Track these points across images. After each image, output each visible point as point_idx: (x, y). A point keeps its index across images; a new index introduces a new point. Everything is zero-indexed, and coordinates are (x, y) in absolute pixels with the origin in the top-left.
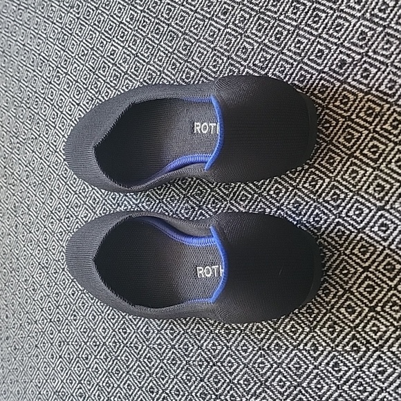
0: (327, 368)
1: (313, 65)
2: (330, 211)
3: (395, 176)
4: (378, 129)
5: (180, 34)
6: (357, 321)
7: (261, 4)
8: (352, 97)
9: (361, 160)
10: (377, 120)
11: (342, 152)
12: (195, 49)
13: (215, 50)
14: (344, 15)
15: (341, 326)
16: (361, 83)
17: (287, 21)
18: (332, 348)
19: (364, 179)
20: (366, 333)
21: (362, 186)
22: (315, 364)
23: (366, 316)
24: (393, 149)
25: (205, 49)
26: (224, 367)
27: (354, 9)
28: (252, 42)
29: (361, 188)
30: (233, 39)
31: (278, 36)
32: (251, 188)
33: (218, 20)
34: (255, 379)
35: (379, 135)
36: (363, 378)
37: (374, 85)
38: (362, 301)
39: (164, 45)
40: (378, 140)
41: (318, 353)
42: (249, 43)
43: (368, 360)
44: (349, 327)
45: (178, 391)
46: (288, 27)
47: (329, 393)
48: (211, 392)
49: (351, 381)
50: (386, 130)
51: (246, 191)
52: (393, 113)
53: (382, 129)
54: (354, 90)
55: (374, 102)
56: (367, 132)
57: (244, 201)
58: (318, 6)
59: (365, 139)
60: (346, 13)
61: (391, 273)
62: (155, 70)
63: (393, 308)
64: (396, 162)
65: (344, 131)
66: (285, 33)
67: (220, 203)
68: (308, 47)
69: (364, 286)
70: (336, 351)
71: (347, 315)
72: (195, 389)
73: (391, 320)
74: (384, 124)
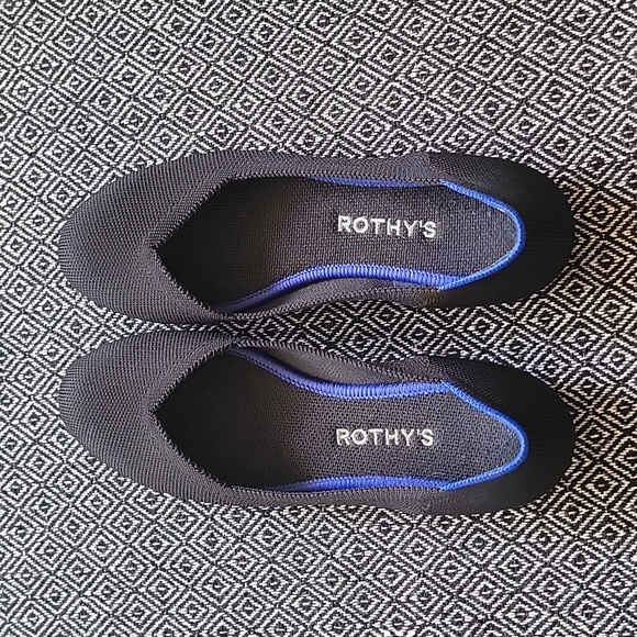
0: (565, 563)
1: (549, 158)
5: (293, 74)
7: (459, 58)
11: (595, 279)
12: (326, 101)
13: (369, 110)
14: (600, 99)
15: (587, 508)
17: (507, 90)
18: (574, 536)
20: (625, 513)
22: (545, 560)
25: (346, 105)
26: (380, 580)
27: (616, 94)
28: (442, 109)
30: (405, 100)
31: (491, 109)
33: (375, 66)
34: (440, 591)
36: (620, 571)
39: (256, 85)
41: (550, 545)
42: (437, 111)
43: (628, 547)
45: (283, 627)
46: (508, 99)
47: (566, 596)
48: (353, 620)
49: (602, 577)
57: (420, 338)
58: (560, 79)
60: (603, 96)
62: (233, 121)
66: (503, 107)
68: (541, 132)
69: (624, 453)
70: (580, 539)
71: (597, 492)
72: (319, 619)
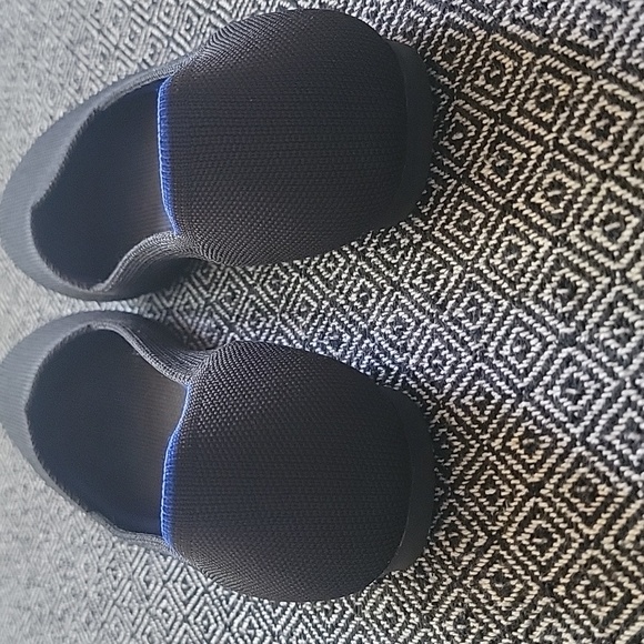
2: (463, 344)
3: (601, 258)
4: (564, 141)
6: (516, 614)
8: (509, 63)
9: (526, 220)
10: (563, 116)
11: (488, 200)
16: (529, 27)
19: (534, 265)
21: (529, 284)
23: (533, 605)
24: (596, 190)
29: (527, 290)
32: (317, 287)
35: (567, 155)
37: (558, 28)
38: (525, 567)
40: (565, 169)
44: (499, 625)
50: (582, 143)
51: (310, 293)
52: (597, 96)
53: (572, 139)
54: (515, 47)
55: (556, 73)
56: (539, 149)
59: (535, 166)
61: (587, 506)
63: (591, 594)
64: (604, 223)
65: (492, 150)
67: (264, 319)
73: (587, 623)
74: (578, 127)
